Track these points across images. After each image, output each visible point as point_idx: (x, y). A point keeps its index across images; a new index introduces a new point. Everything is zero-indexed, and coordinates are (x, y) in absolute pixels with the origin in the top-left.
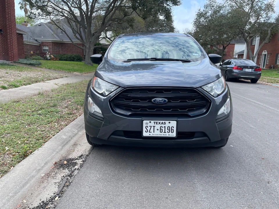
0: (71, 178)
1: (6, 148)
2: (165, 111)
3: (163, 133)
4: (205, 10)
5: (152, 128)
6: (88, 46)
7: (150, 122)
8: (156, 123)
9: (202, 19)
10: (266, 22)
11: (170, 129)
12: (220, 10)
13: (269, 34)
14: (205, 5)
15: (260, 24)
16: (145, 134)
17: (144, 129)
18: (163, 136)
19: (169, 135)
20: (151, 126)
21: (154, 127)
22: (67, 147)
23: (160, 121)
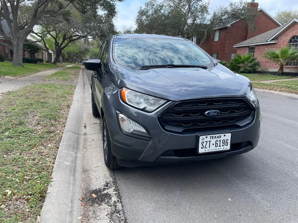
0: (120, 214)
1: (7, 191)
2: (216, 124)
3: (218, 147)
4: (146, 8)
5: (208, 143)
6: (15, 43)
7: (206, 137)
8: (212, 137)
9: (144, 18)
10: (202, 24)
11: (225, 143)
12: (161, 9)
13: (206, 35)
14: (146, 4)
15: (197, 25)
16: (201, 151)
17: (200, 146)
18: (218, 150)
19: (224, 148)
20: (207, 142)
21: (210, 141)
22: (78, 175)
23: (215, 135)
